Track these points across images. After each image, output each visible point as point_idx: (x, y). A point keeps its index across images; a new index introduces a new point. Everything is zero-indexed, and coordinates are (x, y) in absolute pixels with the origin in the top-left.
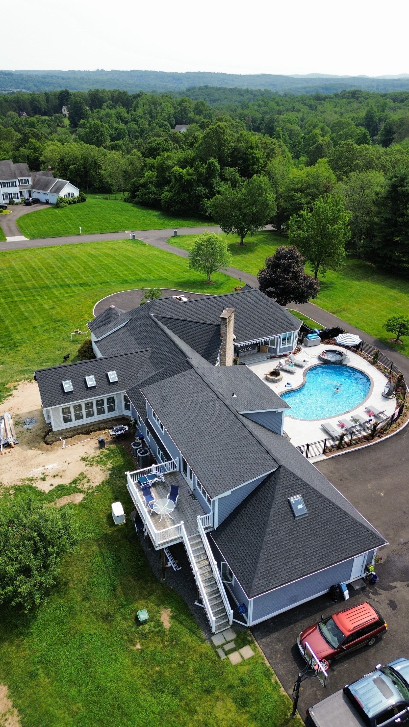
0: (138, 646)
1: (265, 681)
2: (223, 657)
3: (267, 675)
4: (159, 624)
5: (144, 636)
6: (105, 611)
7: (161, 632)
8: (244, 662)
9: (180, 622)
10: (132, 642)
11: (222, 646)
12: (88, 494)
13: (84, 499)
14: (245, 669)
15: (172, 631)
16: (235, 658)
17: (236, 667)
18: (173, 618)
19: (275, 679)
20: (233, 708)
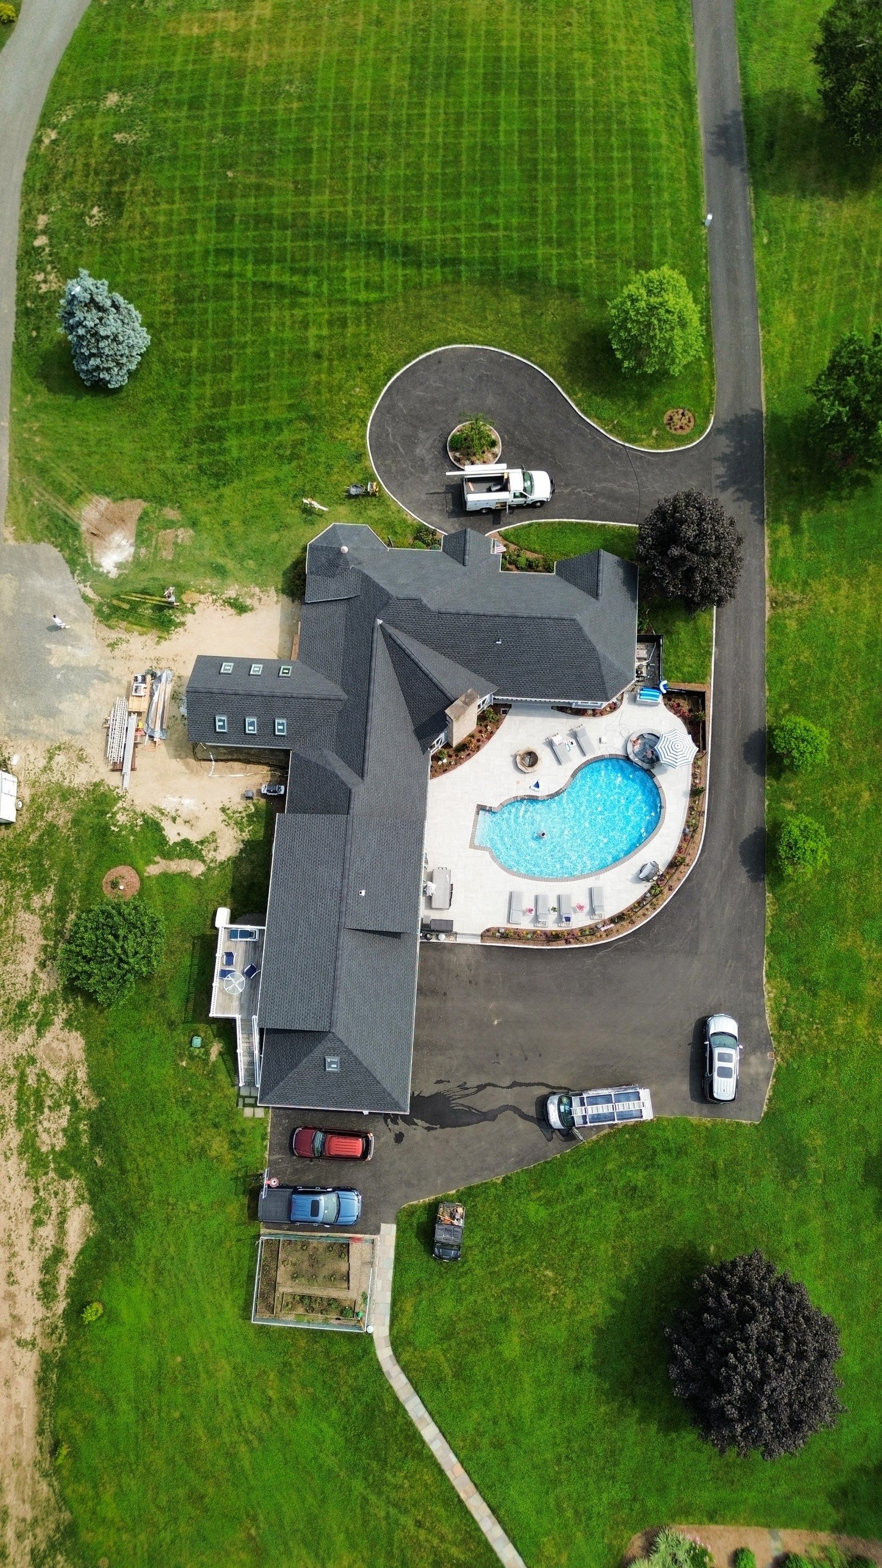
0: (184, 1064)
1: (259, 1140)
2: (240, 1106)
3: (263, 1139)
4: (207, 1053)
5: (192, 1057)
6: (173, 1018)
7: (206, 1062)
8: (253, 1118)
9: (224, 1061)
10: (181, 1056)
11: (244, 1097)
12: (209, 869)
13: (203, 874)
14: (252, 1124)
15: (214, 1065)
16: (248, 1112)
17: (246, 1119)
18: (221, 1054)
19: (267, 1143)
20: (226, 1146)
